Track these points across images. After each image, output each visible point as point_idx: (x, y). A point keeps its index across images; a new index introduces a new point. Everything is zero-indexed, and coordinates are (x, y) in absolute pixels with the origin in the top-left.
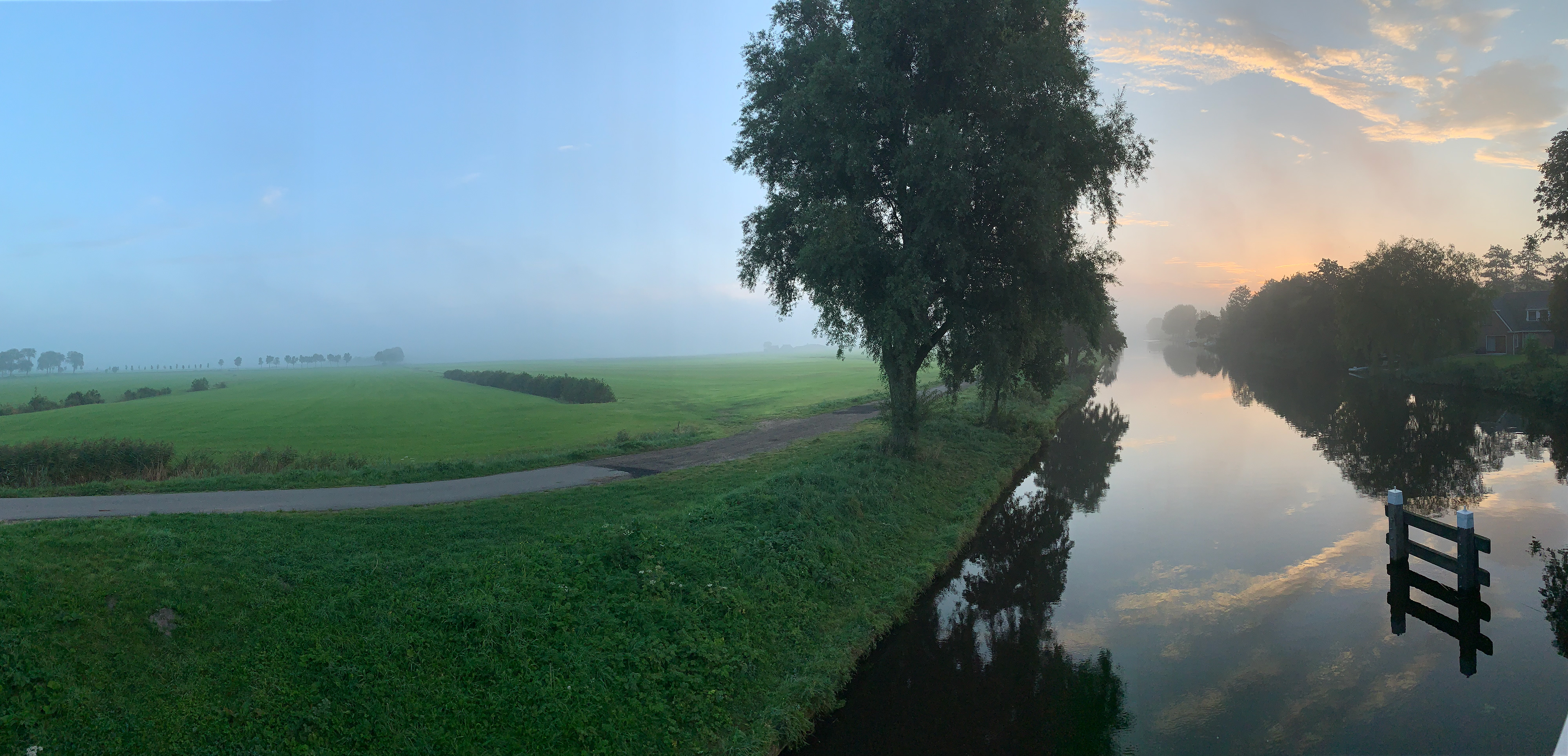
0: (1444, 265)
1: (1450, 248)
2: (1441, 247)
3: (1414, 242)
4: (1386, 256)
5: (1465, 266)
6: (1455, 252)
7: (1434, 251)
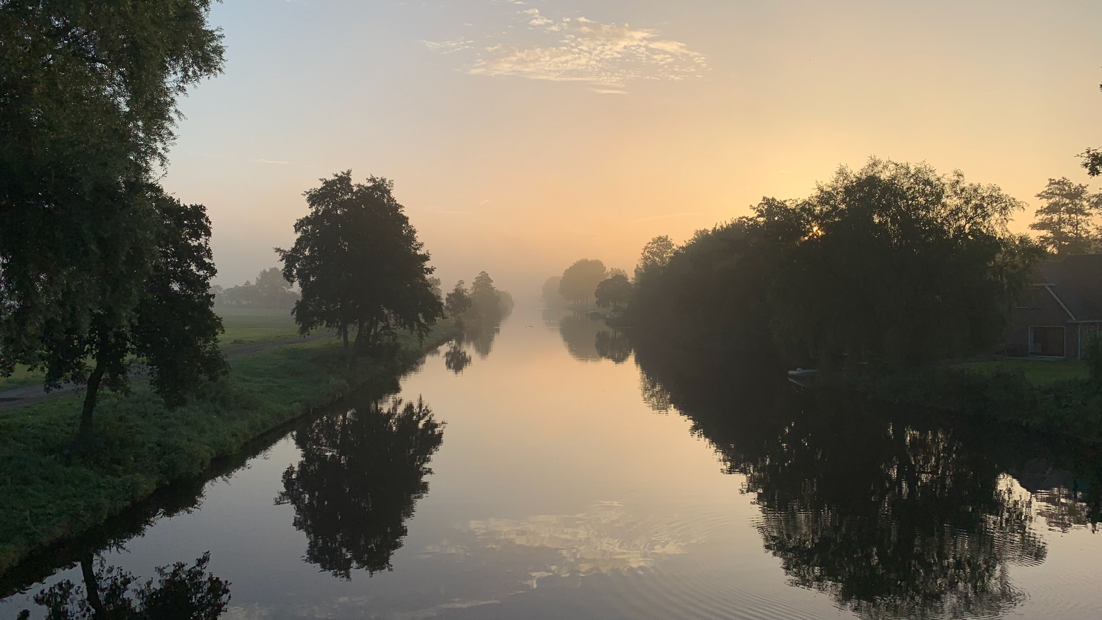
0: (944, 205)
1: (956, 178)
2: (939, 175)
3: (891, 166)
4: (848, 191)
5: (981, 207)
6: (966, 183)
7: (927, 182)
